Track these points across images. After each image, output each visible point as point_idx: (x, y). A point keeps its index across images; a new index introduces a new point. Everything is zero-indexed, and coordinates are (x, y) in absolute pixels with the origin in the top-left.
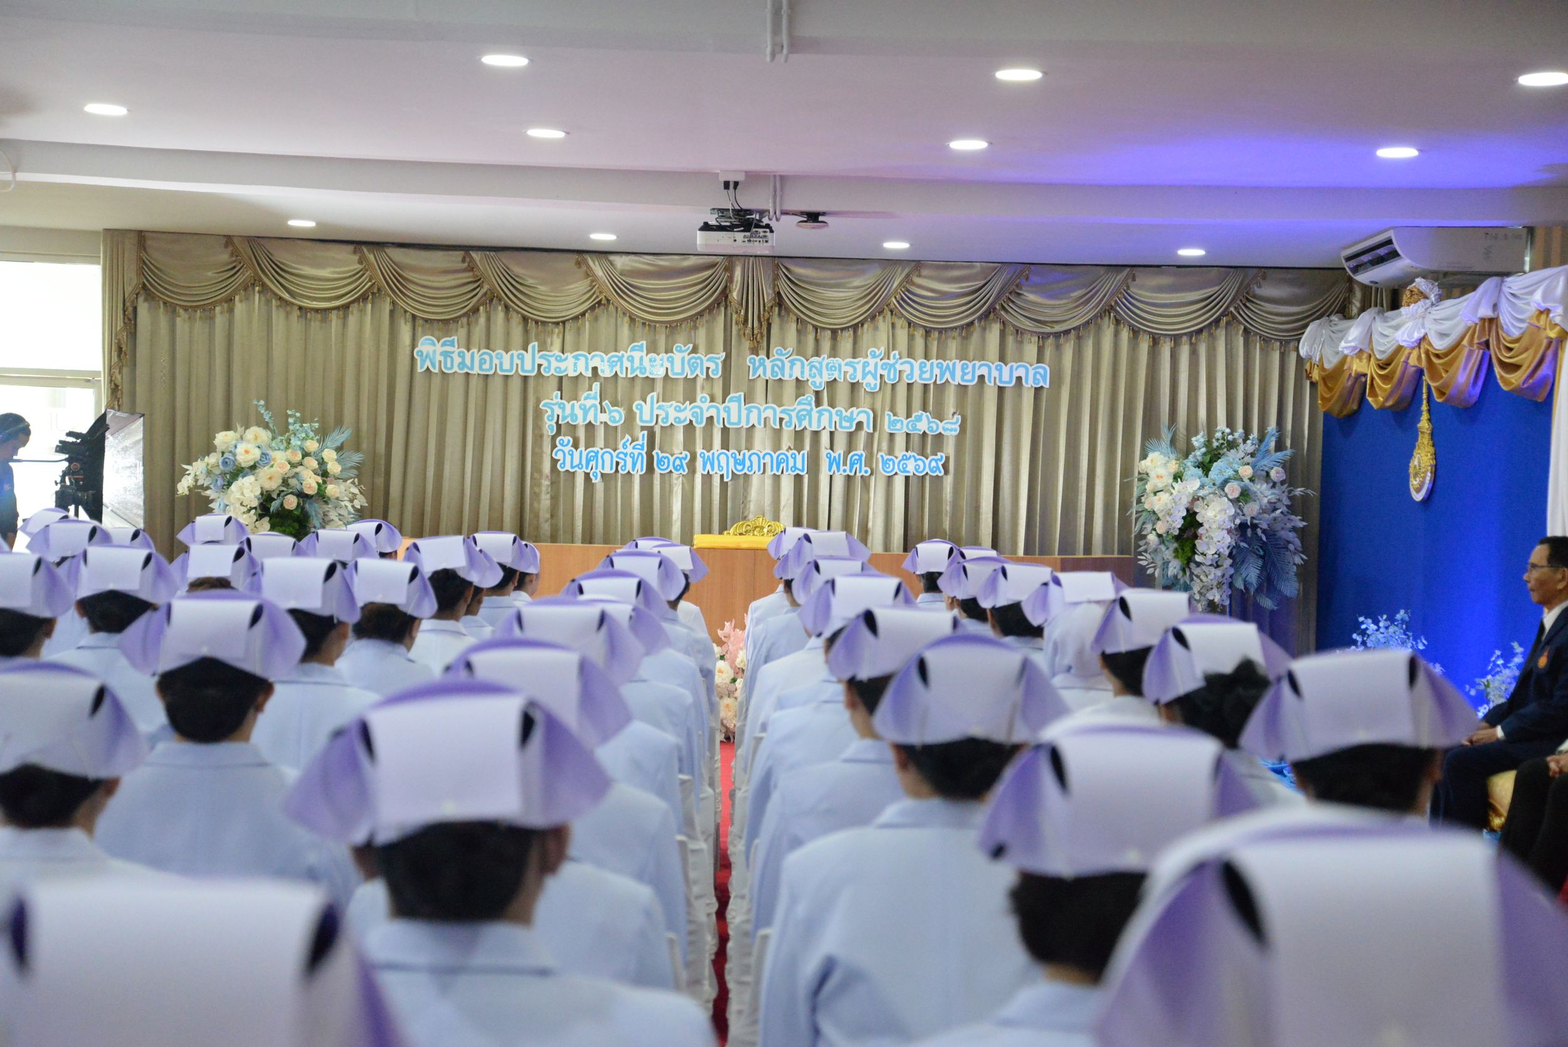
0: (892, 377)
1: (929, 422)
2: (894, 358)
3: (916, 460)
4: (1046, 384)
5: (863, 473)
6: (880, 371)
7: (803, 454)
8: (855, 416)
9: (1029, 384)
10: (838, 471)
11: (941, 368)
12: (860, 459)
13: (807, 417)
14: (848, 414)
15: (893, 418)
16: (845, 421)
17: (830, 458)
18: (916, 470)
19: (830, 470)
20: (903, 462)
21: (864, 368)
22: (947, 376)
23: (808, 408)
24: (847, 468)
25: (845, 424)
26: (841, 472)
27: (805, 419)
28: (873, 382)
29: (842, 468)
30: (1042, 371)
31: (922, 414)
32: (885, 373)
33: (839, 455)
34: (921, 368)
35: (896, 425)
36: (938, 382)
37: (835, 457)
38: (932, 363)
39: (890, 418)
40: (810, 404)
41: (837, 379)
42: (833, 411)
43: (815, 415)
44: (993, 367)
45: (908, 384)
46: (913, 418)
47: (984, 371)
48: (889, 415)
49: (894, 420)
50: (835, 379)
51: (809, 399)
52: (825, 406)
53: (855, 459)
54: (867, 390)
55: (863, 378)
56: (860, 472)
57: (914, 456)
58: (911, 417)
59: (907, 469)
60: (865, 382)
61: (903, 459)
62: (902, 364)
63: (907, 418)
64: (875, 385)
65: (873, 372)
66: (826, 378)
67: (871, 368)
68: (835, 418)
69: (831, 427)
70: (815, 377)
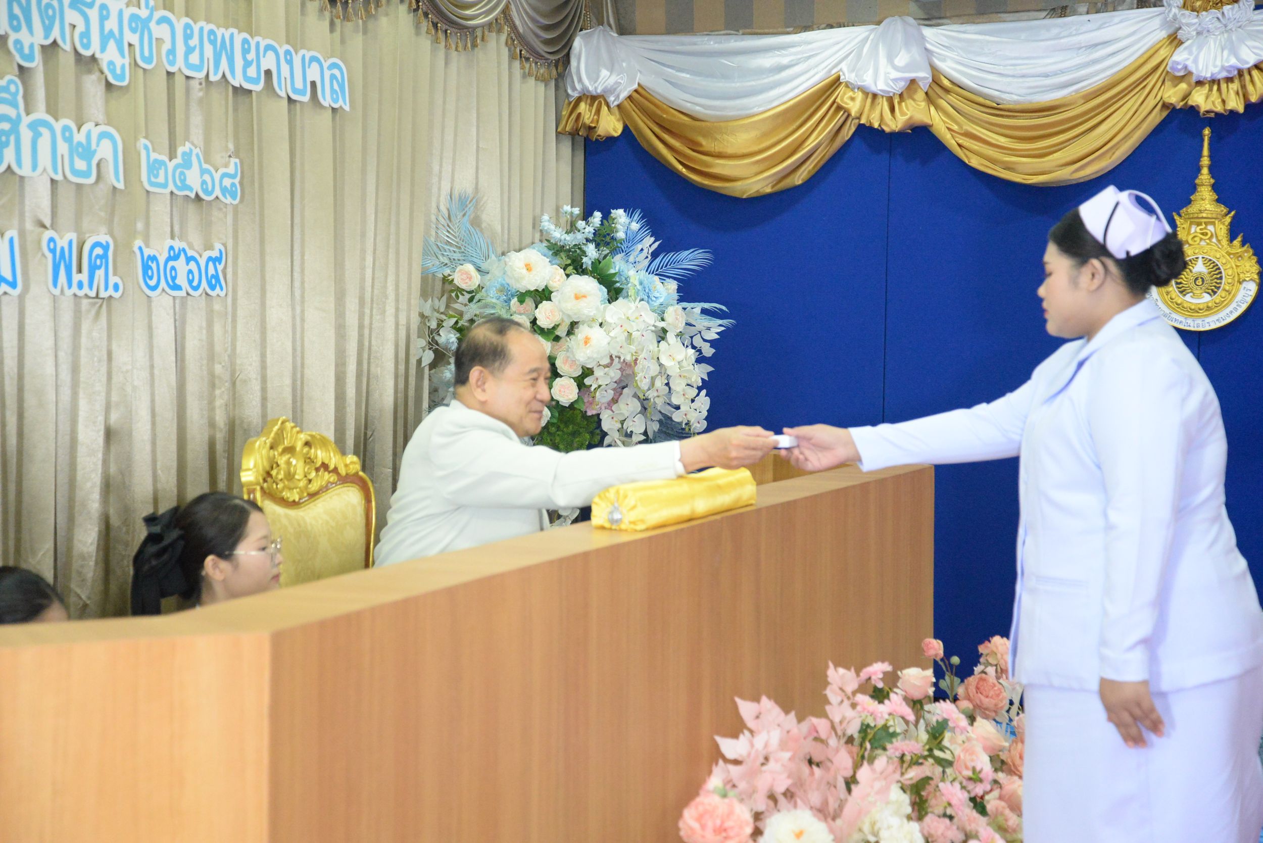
0: (146, 54)
1: (203, 172)
2: (147, 6)
3: (189, 259)
4: (345, 104)
5: (111, 292)
6: (130, 37)
7: (11, 241)
8: (94, 146)
9: (326, 100)
10: (70, 286)
11: (213, 42)
12: (104, 256)
13: (12, 138)
14: (79, 137)
15: (154, 156)
16: (81, 157)
17: (53, 251)
18: (190, 282)
19: (55, 284)
20: (171, 264)
21: (103, 18)
22: (224, 65)
23: (11, 112)
24: (84, 277)
25: (81, 165)
26: (74, 289)
27: (7, 144)
28: (119, 61)
29: (76, 277)
30: (336, 72)
31: (191, 150)
32: (134, 39)
33: (70, 242)
34: (187, 37)
35: (156, 176)
36: (212, 78)
37: (62, 249)
38: (201, 29)
39: (148, 157)
40: (15, 105)
41: (60, 42)
42: (58, 126)
43: (26, 135)
44: (281, 52)
45: (169, 73)
46: (178, 160)
47: (268, 62)
48: (146, 147)
49: (156, 160)
50: (55, 43)
51: (12, 88)
52: (40, 113)
53: (98, 256)
54: (111, 80)
55: (103, 49)
56: (106, 289)
57: (184, 250)
58: (176, 157)
59: (177, 282)
60: (104, 59)
61: (169, 259)
62: (159, 22)
63: (170, 160)
64: (123, 67)
65: (116, 31)
66: (39, 38)
67: (111, 24)
68: (63, 148)
69: (55, 170)
70: (17, 29)
